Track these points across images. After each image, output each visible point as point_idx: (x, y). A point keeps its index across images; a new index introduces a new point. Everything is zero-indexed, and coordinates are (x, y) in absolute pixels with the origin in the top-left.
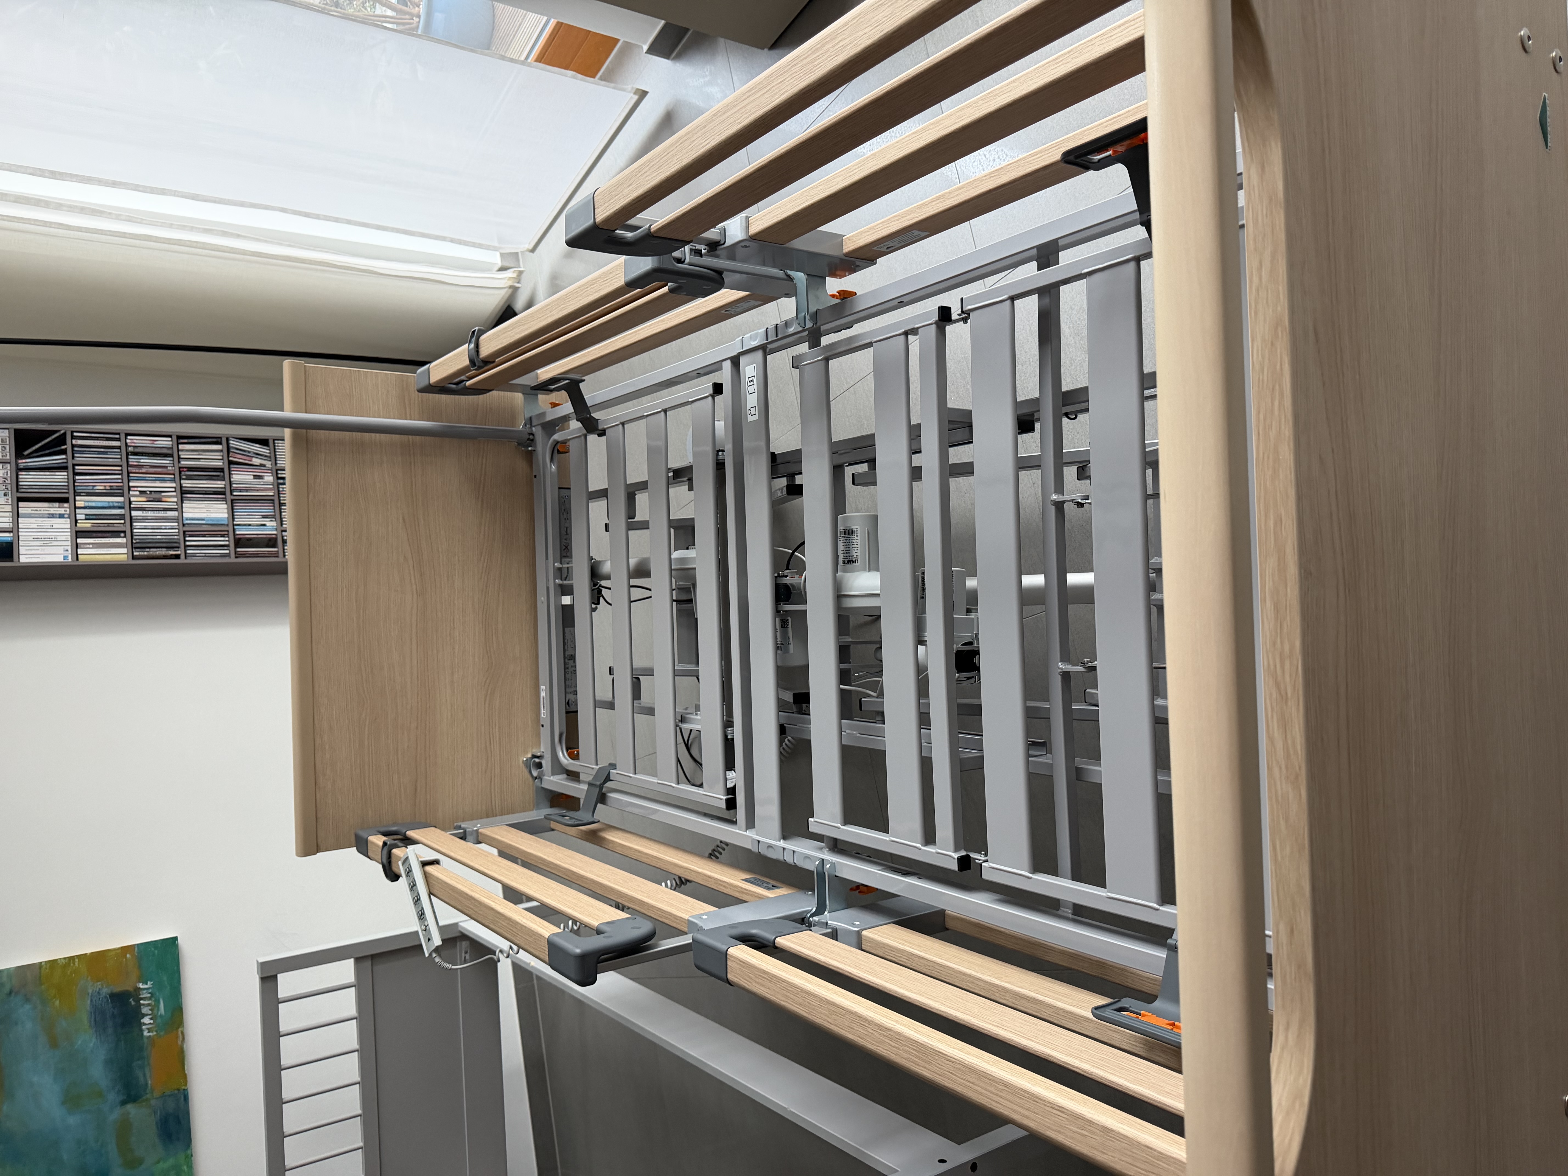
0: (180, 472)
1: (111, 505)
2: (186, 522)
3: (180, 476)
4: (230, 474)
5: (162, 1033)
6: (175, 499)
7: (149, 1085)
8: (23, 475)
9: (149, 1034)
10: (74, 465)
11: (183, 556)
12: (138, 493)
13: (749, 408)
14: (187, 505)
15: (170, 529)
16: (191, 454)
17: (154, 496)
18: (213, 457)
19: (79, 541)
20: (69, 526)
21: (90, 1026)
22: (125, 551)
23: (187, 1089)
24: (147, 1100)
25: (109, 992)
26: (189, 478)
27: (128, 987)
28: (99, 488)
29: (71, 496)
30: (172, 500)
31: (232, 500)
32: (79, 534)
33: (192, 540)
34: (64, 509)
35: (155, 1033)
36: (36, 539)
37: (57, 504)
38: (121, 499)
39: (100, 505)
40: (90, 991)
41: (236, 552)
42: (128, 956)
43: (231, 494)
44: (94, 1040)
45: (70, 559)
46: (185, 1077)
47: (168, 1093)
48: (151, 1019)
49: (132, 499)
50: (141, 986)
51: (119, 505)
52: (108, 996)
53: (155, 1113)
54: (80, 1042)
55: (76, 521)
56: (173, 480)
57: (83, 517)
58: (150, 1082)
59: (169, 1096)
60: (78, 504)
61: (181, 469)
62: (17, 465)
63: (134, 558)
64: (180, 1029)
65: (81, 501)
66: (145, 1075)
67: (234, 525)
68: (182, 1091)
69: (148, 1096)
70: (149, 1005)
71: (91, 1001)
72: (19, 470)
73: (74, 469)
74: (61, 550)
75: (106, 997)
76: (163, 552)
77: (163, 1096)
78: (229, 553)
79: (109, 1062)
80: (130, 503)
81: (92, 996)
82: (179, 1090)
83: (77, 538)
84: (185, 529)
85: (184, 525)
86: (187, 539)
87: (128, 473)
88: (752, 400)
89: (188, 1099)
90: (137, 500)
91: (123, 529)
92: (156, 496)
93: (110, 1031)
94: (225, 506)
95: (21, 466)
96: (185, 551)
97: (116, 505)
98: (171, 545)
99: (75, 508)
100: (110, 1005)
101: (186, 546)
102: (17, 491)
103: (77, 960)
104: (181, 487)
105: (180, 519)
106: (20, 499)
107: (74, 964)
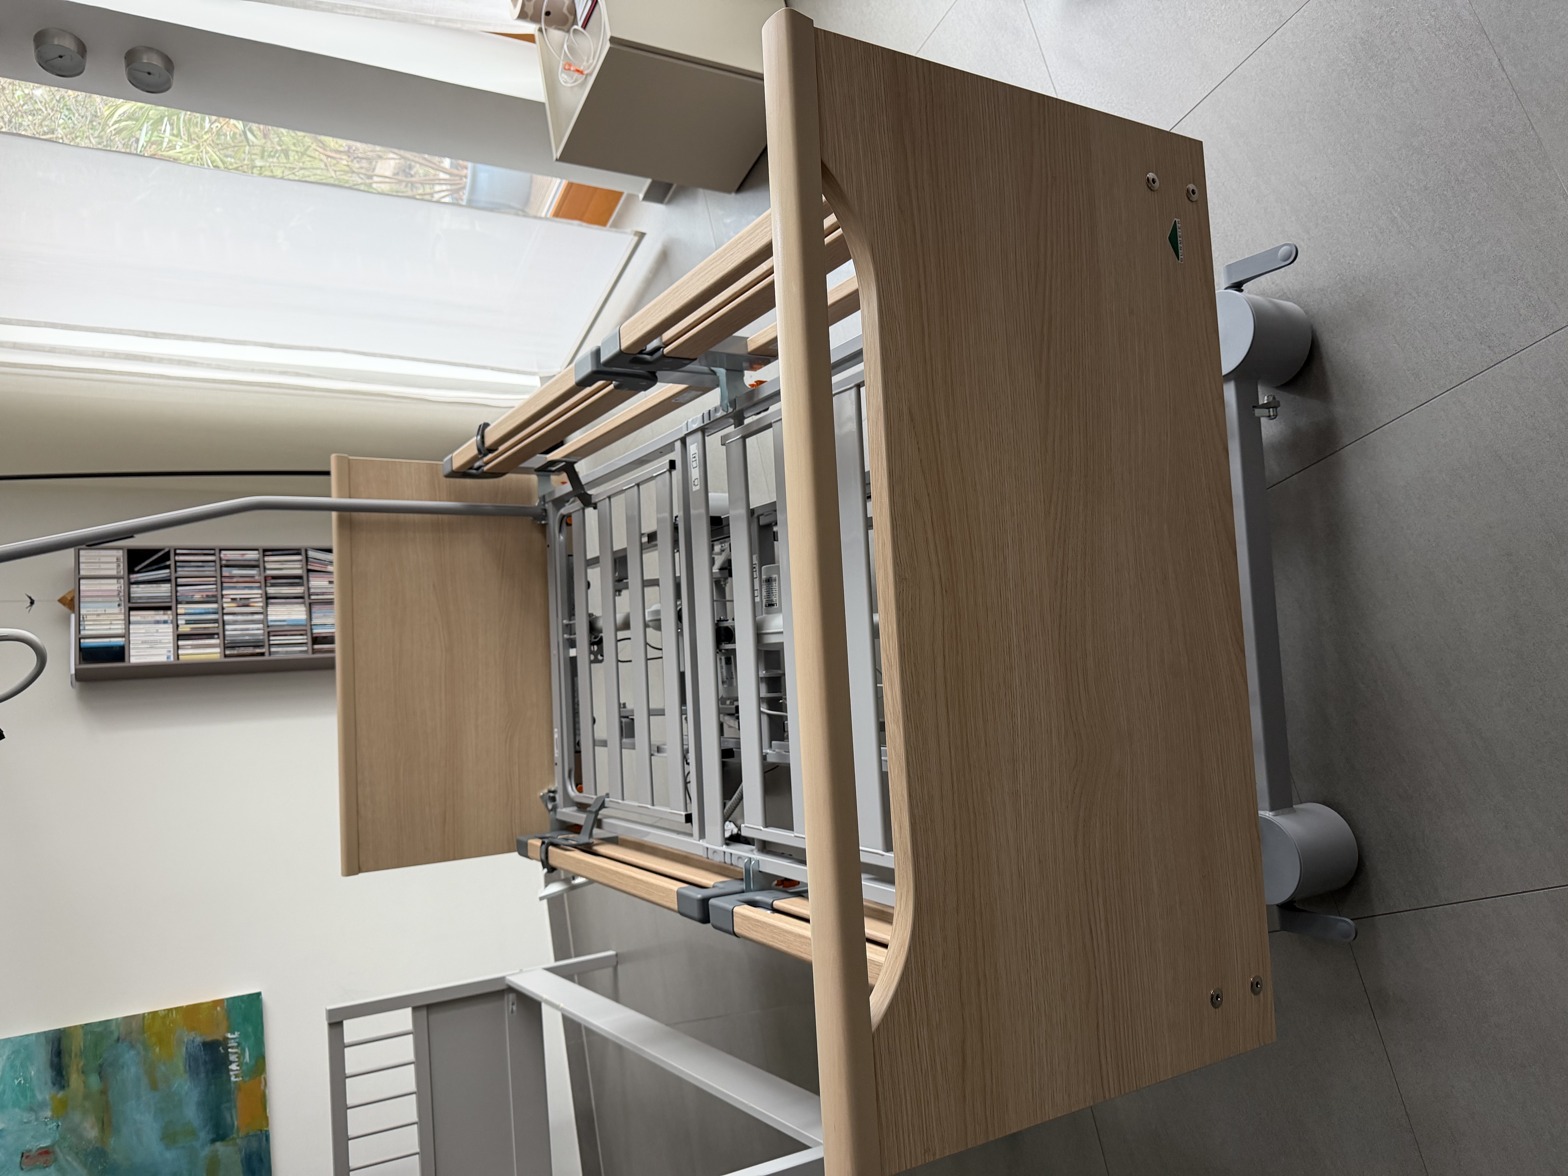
0: (266, 580)
1: (207, 611)
2: (270, 624)
3: (266, 583)
4: (308, 581)
5: (247, 1079)
6: (261, 604)
7: (236, 1126)
8: (134, 588)
9: (235, 1080)
10: (176, 578)
11: (267, 654)
12: (229, 600)
13: (693, 480)
14: (271, 609)
15: (256, 630)
16: (276, 565)
17: (243, 602)
18: (293, 566)
19: (181, 643)
20: (171, 630)
21: (185, 1071)
22: (218, 650)
23: (268, 1131)
24: (234, 1139)
25: (202, 1041)
26: (273, 585)
27: (217, 1036)
28: (197, 597)
29: (173, 604)
30: (258, 605)
31: (310, 604)
32: (180, 637)
33: (275, 640)
34: (168, 616)
35: (241, 1079)
36: (144, 642)
37: (161, 612)
38: (215, 606)
39: (198, 611)
40: (186, 1040)
41: (313, 649)
42: (219, 1008)
43: (309, 598)
44: (188, 1083)
45: (172, 659)
46: (266, 1119)
47: (251, 1133)
48: (238, 1066)
49: (225, 605)
50: (229, 1036)
51: (214, 611)
52: (201, 1044)
53: (240, 1151)
54: (176, 1086)
55: (178, 626)
56: (260, 588)
57: (184, 622)
58: (236, 1123)
59: (252, 1136)
60: (179, 611)
61: (266, 578)
62: (129, 579)
63: (226, 656)
64: (263, 1076)
65: (182, 608)
66: (232, 1117)
67: (311, 625)
68: (264, 1132)
69: (235, 1135)
70: (236, 1053)
71: (187, 1048)
72: (131, 583)
73: (176, 582)
74: (164, 651)
75: (199, 1045)
76: (250, 650)
77: (247, 1136)
78: (308, 650)
79: (200, 1104)
80: (223, 609)
81: (187, 1043)
82: (261, 1131)
83: (178, 640)
84: (270, 629)
85: (268, 626)
86: (272, 638)
87: (222, 583)
88: (695, 473)
89: (269, 1139)
90: (229, 607)
91: (216, 631)
92: (245, 602)
93: (203, 1075)
94: (304, 609)
95: (133, 580)
96: (269, 648)
97: (211, 611)
98: (257, 644)
99: (177, 614)
100: (203, 1053)
101: (270, 645)
102: (129, 601)
103: (174, 1012)
104: (266, 593)
105: (264, 622)
106: (131, 609)
107: (172, 1015)
